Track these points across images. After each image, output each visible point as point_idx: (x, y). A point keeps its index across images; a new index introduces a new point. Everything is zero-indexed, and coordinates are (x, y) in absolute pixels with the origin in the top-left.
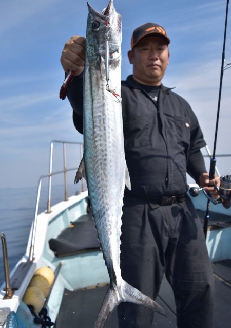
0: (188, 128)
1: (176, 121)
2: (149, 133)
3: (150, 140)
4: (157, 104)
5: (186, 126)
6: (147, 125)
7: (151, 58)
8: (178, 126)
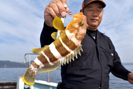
0: (113, 56)
1: (106, 52)
2: (91, 58)
3: (92, 63)
4: (95, 41)
5: (111, 55)
6: (90, 53)
7: (94, 15)
8: (106, 55)
